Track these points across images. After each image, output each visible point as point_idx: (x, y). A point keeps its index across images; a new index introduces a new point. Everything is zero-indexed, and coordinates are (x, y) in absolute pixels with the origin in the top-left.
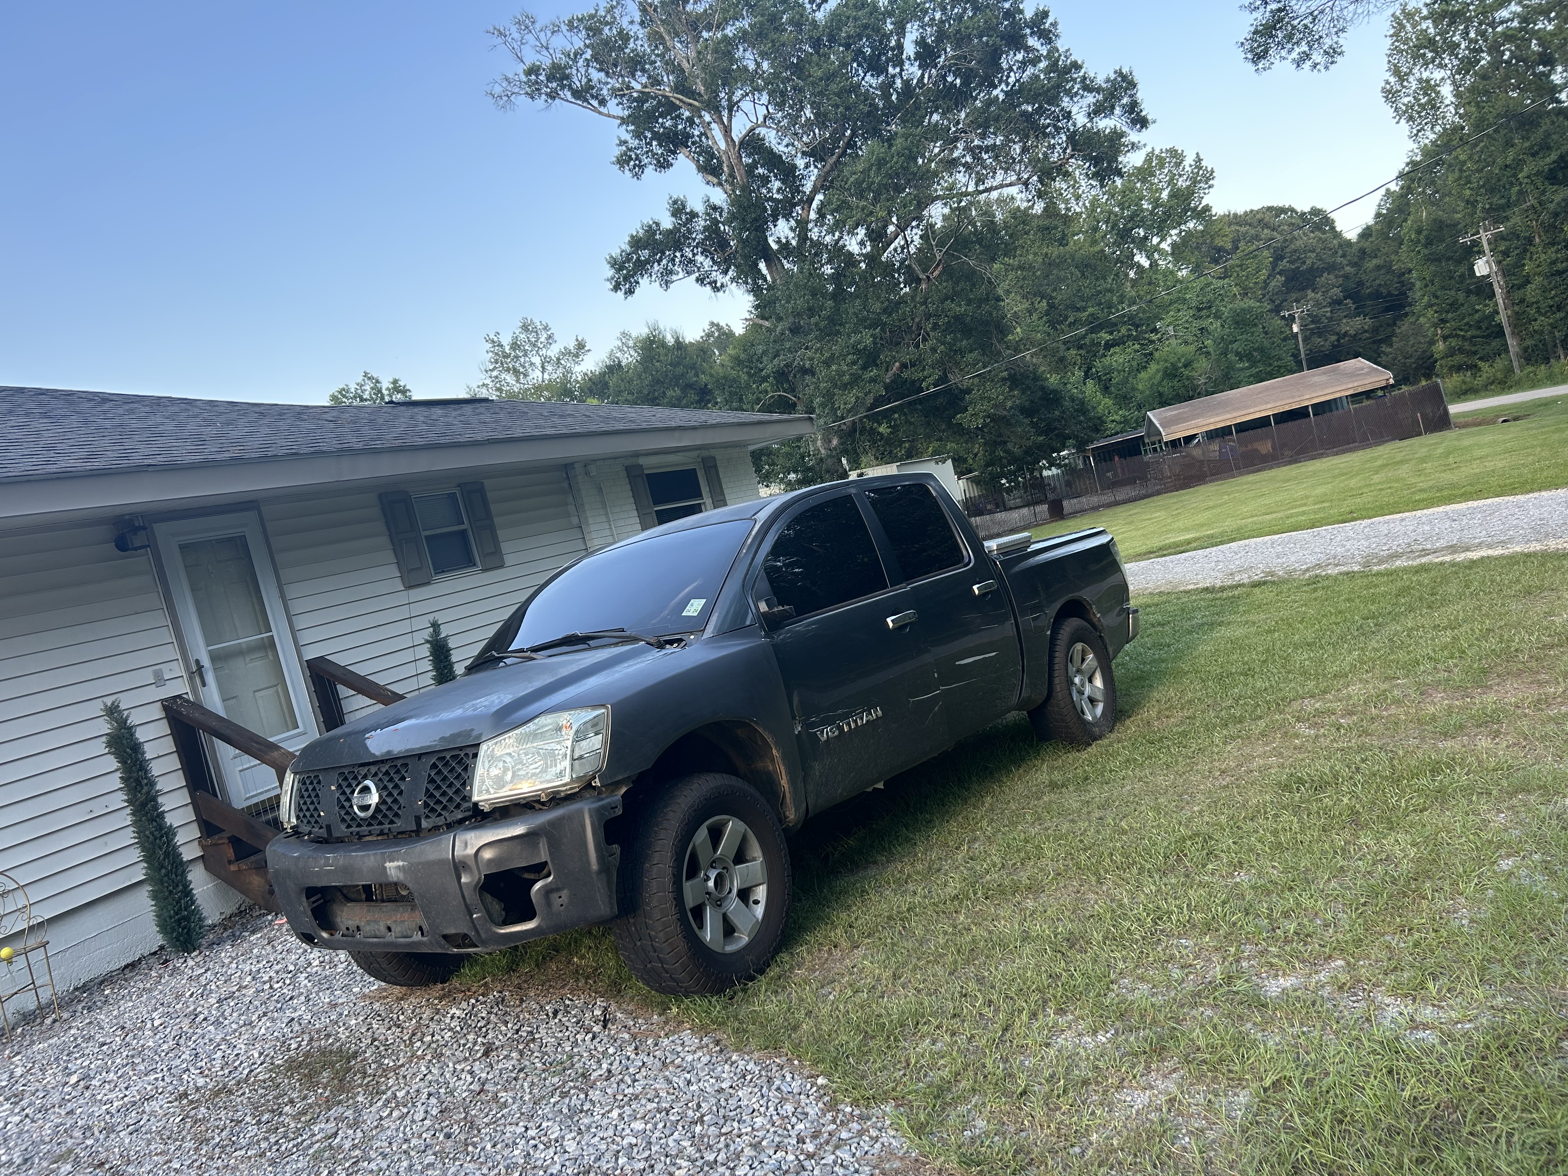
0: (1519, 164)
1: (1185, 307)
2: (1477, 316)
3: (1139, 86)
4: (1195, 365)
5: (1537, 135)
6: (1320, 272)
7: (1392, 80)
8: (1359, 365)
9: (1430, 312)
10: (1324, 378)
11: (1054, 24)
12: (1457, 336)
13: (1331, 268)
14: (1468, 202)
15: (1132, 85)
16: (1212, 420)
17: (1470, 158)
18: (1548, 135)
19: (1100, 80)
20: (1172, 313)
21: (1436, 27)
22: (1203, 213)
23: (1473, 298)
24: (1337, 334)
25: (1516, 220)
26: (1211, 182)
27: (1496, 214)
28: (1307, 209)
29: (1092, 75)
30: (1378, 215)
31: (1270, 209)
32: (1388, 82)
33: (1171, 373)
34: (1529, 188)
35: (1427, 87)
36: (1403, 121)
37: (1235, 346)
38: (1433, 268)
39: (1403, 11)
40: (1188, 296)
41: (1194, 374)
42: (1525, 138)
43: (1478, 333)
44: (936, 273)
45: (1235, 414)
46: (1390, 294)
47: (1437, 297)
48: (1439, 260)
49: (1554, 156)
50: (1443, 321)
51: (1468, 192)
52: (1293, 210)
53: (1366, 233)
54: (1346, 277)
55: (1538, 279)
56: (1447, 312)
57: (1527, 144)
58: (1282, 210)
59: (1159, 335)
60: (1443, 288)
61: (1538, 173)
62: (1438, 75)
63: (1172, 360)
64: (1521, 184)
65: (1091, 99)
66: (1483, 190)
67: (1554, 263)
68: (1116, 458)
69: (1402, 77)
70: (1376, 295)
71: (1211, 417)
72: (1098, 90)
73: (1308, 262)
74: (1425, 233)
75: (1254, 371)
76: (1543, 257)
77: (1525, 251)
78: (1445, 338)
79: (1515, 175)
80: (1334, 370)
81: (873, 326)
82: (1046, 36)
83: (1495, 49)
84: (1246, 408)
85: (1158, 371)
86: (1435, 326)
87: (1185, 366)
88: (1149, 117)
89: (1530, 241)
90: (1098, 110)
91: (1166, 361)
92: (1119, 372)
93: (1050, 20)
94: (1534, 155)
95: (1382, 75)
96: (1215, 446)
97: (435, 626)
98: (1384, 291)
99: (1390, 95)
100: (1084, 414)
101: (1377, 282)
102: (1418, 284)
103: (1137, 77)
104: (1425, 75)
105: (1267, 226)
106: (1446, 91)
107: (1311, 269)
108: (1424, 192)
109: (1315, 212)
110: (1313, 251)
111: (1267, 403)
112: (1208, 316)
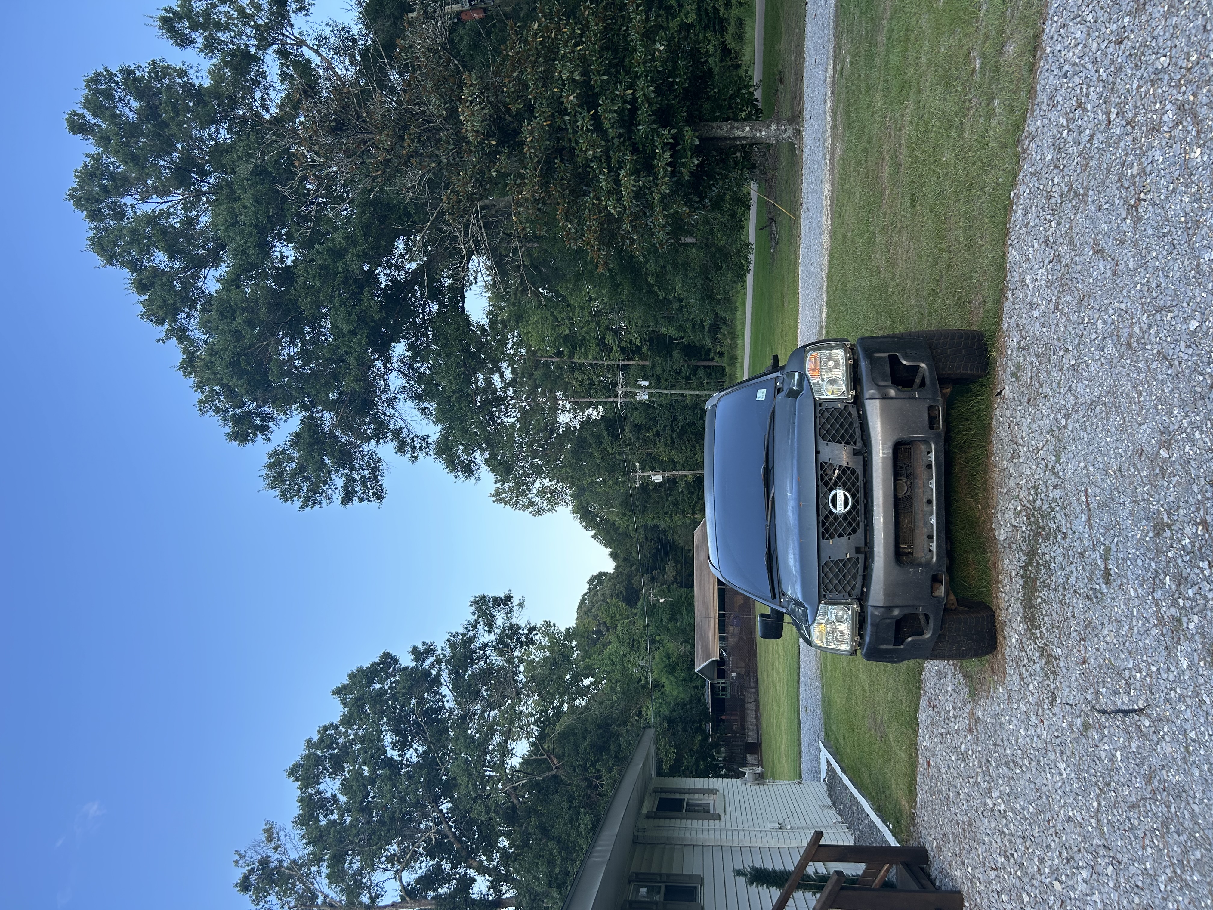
0: (604, 453)
1: (628, 656)
2: (685, 492)
3: (486, 594)
4: (671, 652)
5: (591, 440)
6: (630, 583)
7: (530, 509)
8: (698, 533)
9: (676, 518)
10: (702, 553)
11: (424, 644)
12: (694, 506)
13: (630, 577)
14: (616, 484)
15: (483, 597)
16: (712, 625)
17: (591, 477)
18: (592, 434)
19: (472, 618)
20: (630, 666)
21: (510, 481)
22: (569, 634)
23: (674, 492)
24: (673, 583)
25: (633, 459)
26: (552, 624)
27: (628, 470)
28: (587, 586)
29: (466, 622)
30: (606, 546)
31: (579, 607)
32: (531, 512)
33: (671, 669)
34: (619, 449)
35: (541, 492)
36: (556, 509)
37: (665, 620)
38: (649, 512)
39: (494, 496)
40: (622, 652)
41: (676, 654)
42: (590, 446)
43: (695, 494)
44: (555, 761)
45: (712, 610)
46: (657, 549)
47: (667, 513)
48: (645, 507)
49: (605, 434)
50: (683, 511)
51: (610, 482)
52: (585, 595)
53: (614, 556)
54: (638, 570)
55: (673, 453)
56: (678, 508)
57: (594, 446)
58: (583, 601)
59: (643, 678)
60: (663, 508)
61: (612, 443)
62: (537, 485)
63: (663, 666)
64: (615, 453)
65: (481, 628)
66: (612, 475)
67: (666, 444)
68: (723, 717)
69: (532, 504)
70: (655, 557)
71: (709, 626)
72: (477, 622)
73: (621, 589)
74: (626, 512)
75: (684, 613)
76: (661, 449)
77: (654, 458)
78: (694, 513)
79: (609, 455)
80: (698, 547)
81: (578, 814)
82: (429, 651)
83: (535, 454)
84: (709, 602)
85: (667, 678)
86: (685, 517)
87: (669, 658)
88: (507, 593)
89: (649, 454)
90: (490, 625)
91: (662, 671)
92: (660, 707)
93: (420, 646)
94: (601, 443)
95: (526, 515)
96: (731, 629)
97: (739, 873)
98: (653, 551)
99: (539, 512)
100: (686, 705)
101: (647, 553)
102: (657, 521)
103: (479, 594)
104: (535, 491)
105: (590, 610)
106: (547, 482)
107: (627, 589)
108: (601, 518)
109: (591, 582)
110: (615, 585)
111: (709, 588)
112: (639, 642)
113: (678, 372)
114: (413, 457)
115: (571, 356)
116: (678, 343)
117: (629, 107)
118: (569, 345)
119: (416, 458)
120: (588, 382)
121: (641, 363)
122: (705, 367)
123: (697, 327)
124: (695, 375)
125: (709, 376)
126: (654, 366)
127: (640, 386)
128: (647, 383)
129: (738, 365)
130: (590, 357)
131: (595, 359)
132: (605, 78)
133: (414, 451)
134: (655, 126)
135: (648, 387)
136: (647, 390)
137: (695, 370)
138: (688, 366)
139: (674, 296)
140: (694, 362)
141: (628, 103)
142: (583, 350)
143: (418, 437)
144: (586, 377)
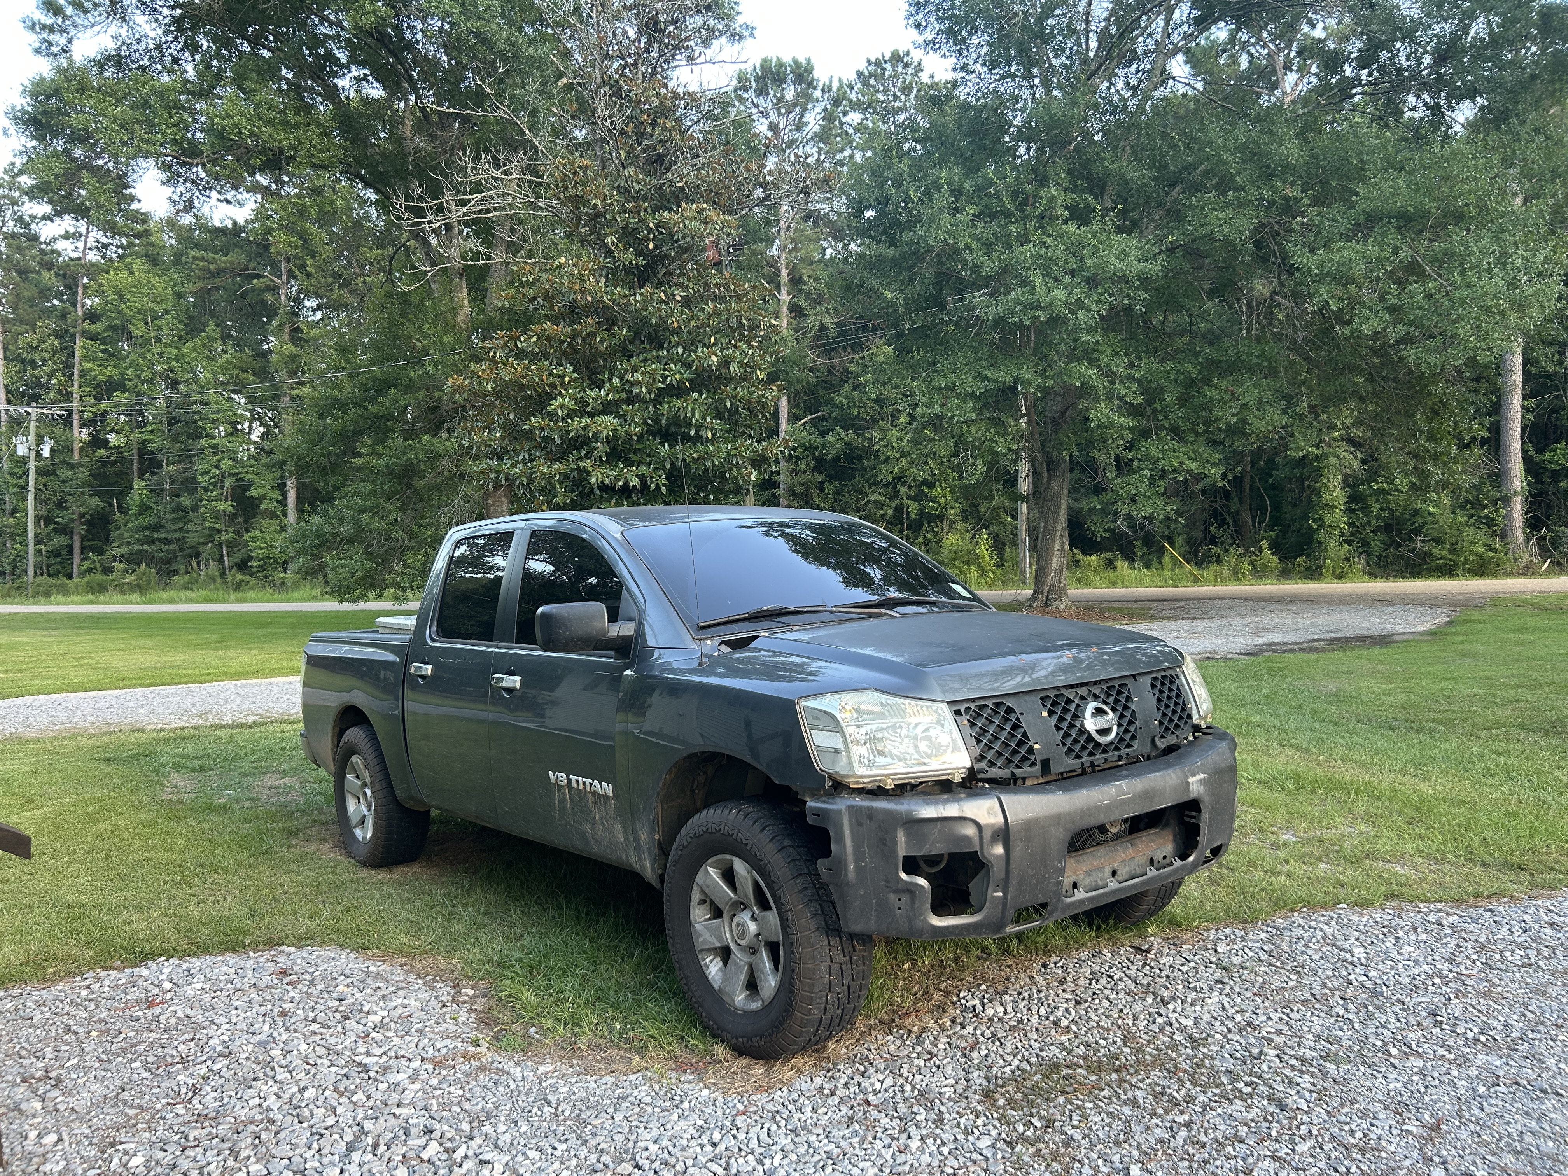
113: (60, 505)
114: (34, 24)
115: (85, 334)
116: (111, 505)
117: (692, 433)
118: (109, 333)
119: (32, 28)
120: (37, 357)
121: (76, 446)
122: (70, 547)
123: (147, 533)
124: (55, 530)
125: (56, 553)
126: (71, 466)
127: (40, 440)
128: (46, 453)
129: (91, 597)
130: (89, 365)
131: (83, 374)
132: (728, 405)
133: (44, 27)
134: (668, 466)
135: (39, 454)
136: (33, 455)
137: (66, 531)
138: (73, 520)
139: (201, 500)
140: (81, 529)
141: (697, 432)
142: (101, 355)
143: (70, 41)
144: (47, 356)
